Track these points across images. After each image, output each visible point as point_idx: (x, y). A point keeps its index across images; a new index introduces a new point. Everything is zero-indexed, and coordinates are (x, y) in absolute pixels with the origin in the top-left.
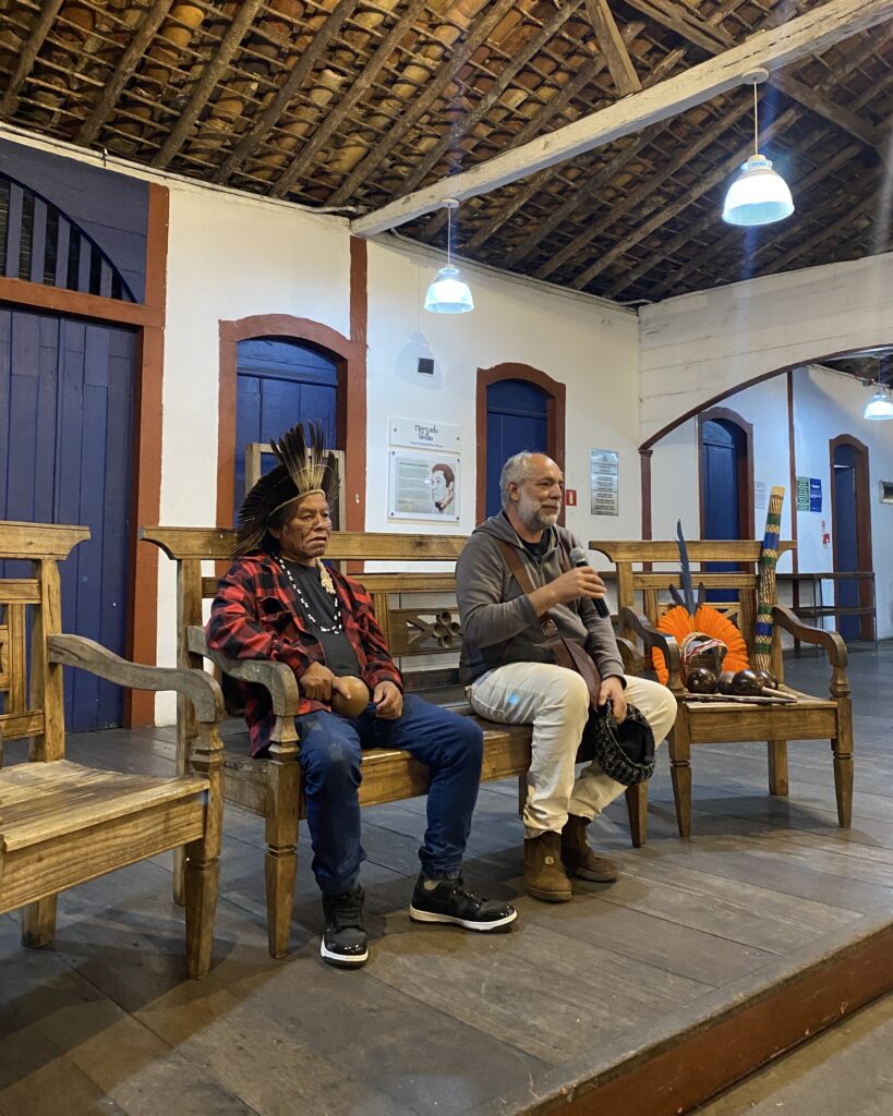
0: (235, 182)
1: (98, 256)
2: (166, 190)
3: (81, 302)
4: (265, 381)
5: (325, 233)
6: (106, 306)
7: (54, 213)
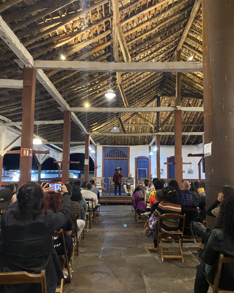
0: (136, 145)
1: (124, 154)
2: (129, 147)
3: (123, 158)
4: (141, 162)
5: (146, 147)
6: (125, 158)
7: (121, 151)
